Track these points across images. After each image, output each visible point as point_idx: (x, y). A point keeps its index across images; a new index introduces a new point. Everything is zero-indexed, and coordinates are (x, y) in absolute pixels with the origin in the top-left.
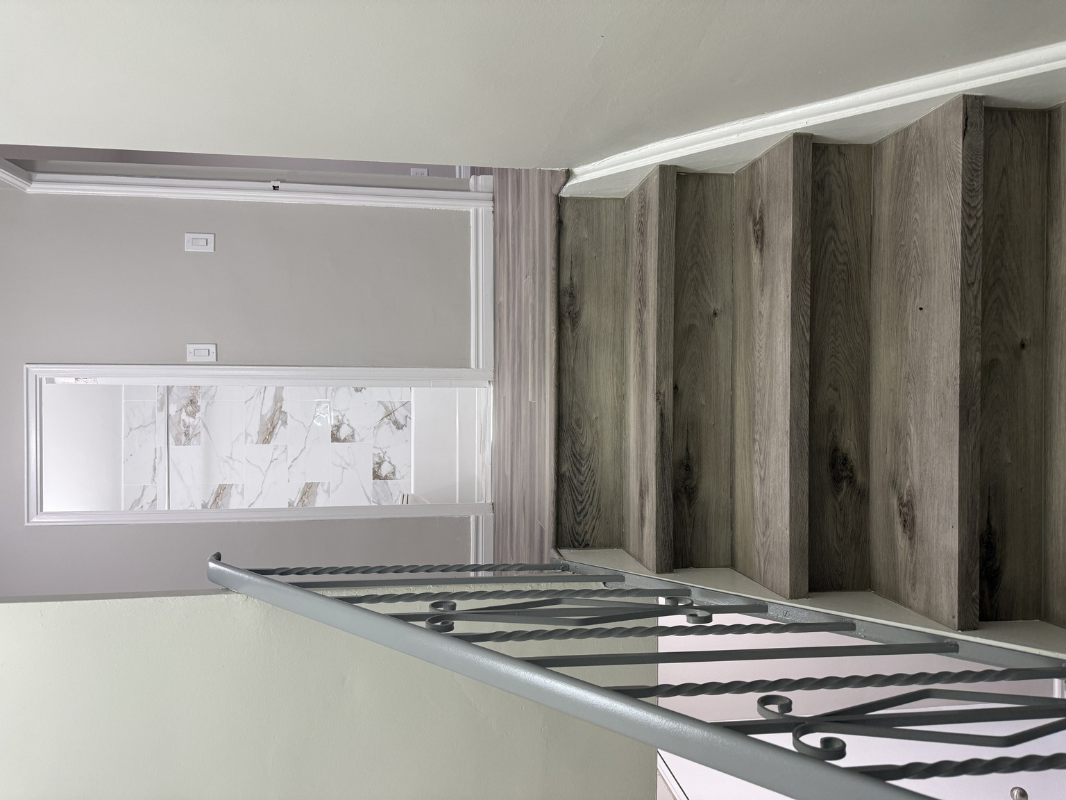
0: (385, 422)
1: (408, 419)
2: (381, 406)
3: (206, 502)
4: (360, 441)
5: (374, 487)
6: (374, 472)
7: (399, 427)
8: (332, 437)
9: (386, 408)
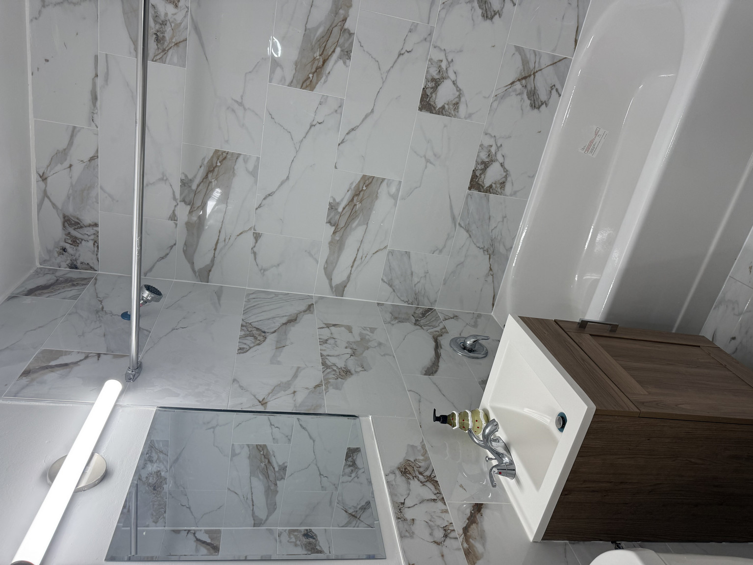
0: (515, 90)
1: (554, 92)
2: (518, 57)
3: (190, 177)
4: (466, 118)
5: (466, 203)
6: (474, 177)
7: (536, 103)
8: (422, 101)
9: (525, 62)
